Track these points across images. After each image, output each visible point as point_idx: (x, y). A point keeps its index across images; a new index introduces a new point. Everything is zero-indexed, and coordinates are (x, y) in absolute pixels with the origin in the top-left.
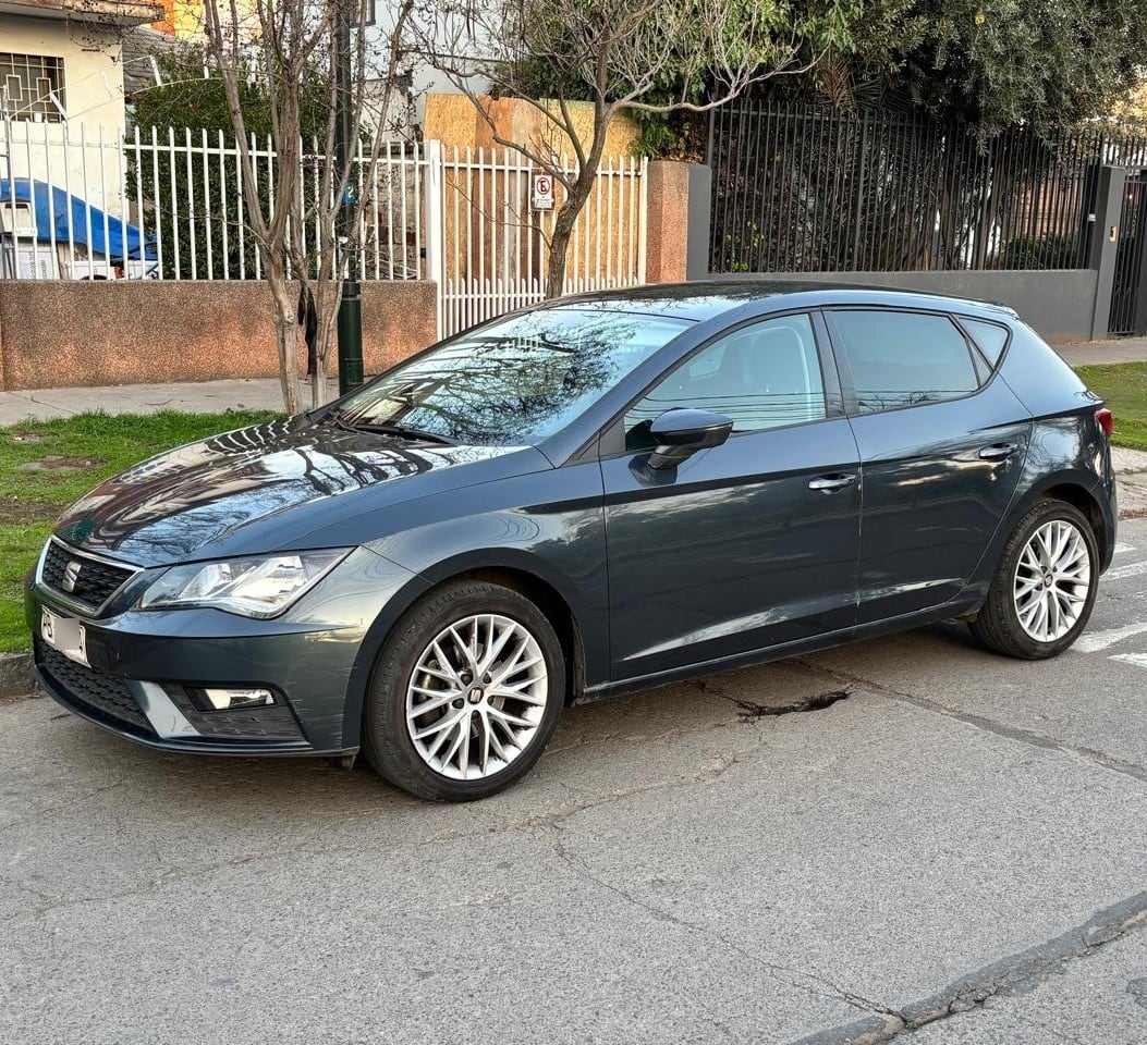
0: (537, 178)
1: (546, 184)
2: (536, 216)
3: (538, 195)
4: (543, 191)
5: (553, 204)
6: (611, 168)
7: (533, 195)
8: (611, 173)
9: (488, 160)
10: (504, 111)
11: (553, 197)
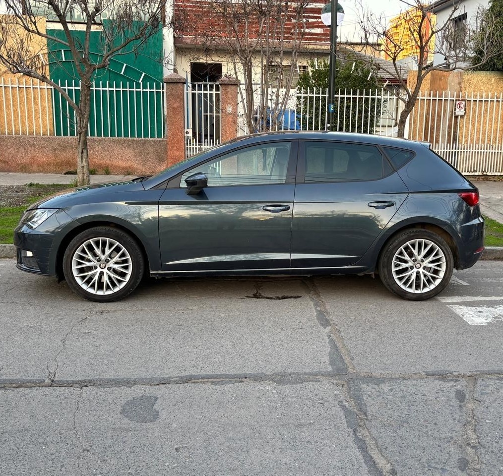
0: (458, 102)
1: (462, 105)
2: (456, 117)
3: (457, 110)
4: (460, 108)
5: (465, 113)
6: (495, 98)
7: (455, 110)
8: (495, 99)
9: (435, 95)
10: (444, 76)
11: (465, 110)
